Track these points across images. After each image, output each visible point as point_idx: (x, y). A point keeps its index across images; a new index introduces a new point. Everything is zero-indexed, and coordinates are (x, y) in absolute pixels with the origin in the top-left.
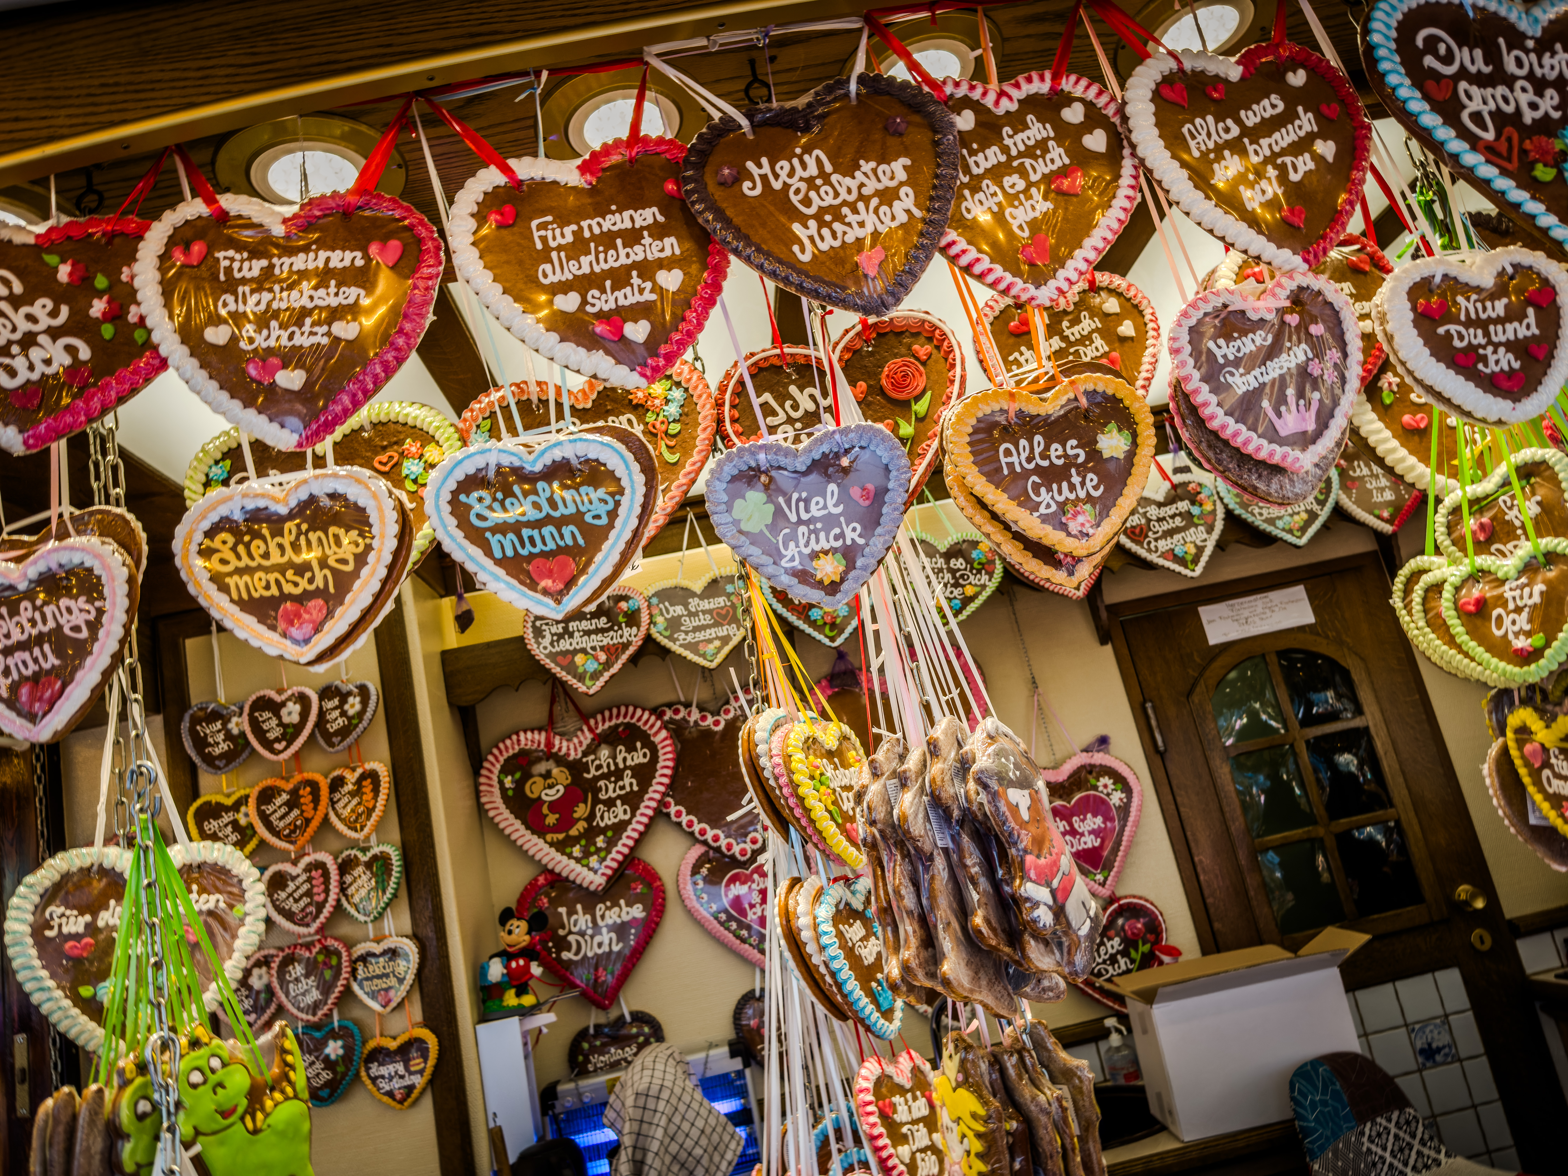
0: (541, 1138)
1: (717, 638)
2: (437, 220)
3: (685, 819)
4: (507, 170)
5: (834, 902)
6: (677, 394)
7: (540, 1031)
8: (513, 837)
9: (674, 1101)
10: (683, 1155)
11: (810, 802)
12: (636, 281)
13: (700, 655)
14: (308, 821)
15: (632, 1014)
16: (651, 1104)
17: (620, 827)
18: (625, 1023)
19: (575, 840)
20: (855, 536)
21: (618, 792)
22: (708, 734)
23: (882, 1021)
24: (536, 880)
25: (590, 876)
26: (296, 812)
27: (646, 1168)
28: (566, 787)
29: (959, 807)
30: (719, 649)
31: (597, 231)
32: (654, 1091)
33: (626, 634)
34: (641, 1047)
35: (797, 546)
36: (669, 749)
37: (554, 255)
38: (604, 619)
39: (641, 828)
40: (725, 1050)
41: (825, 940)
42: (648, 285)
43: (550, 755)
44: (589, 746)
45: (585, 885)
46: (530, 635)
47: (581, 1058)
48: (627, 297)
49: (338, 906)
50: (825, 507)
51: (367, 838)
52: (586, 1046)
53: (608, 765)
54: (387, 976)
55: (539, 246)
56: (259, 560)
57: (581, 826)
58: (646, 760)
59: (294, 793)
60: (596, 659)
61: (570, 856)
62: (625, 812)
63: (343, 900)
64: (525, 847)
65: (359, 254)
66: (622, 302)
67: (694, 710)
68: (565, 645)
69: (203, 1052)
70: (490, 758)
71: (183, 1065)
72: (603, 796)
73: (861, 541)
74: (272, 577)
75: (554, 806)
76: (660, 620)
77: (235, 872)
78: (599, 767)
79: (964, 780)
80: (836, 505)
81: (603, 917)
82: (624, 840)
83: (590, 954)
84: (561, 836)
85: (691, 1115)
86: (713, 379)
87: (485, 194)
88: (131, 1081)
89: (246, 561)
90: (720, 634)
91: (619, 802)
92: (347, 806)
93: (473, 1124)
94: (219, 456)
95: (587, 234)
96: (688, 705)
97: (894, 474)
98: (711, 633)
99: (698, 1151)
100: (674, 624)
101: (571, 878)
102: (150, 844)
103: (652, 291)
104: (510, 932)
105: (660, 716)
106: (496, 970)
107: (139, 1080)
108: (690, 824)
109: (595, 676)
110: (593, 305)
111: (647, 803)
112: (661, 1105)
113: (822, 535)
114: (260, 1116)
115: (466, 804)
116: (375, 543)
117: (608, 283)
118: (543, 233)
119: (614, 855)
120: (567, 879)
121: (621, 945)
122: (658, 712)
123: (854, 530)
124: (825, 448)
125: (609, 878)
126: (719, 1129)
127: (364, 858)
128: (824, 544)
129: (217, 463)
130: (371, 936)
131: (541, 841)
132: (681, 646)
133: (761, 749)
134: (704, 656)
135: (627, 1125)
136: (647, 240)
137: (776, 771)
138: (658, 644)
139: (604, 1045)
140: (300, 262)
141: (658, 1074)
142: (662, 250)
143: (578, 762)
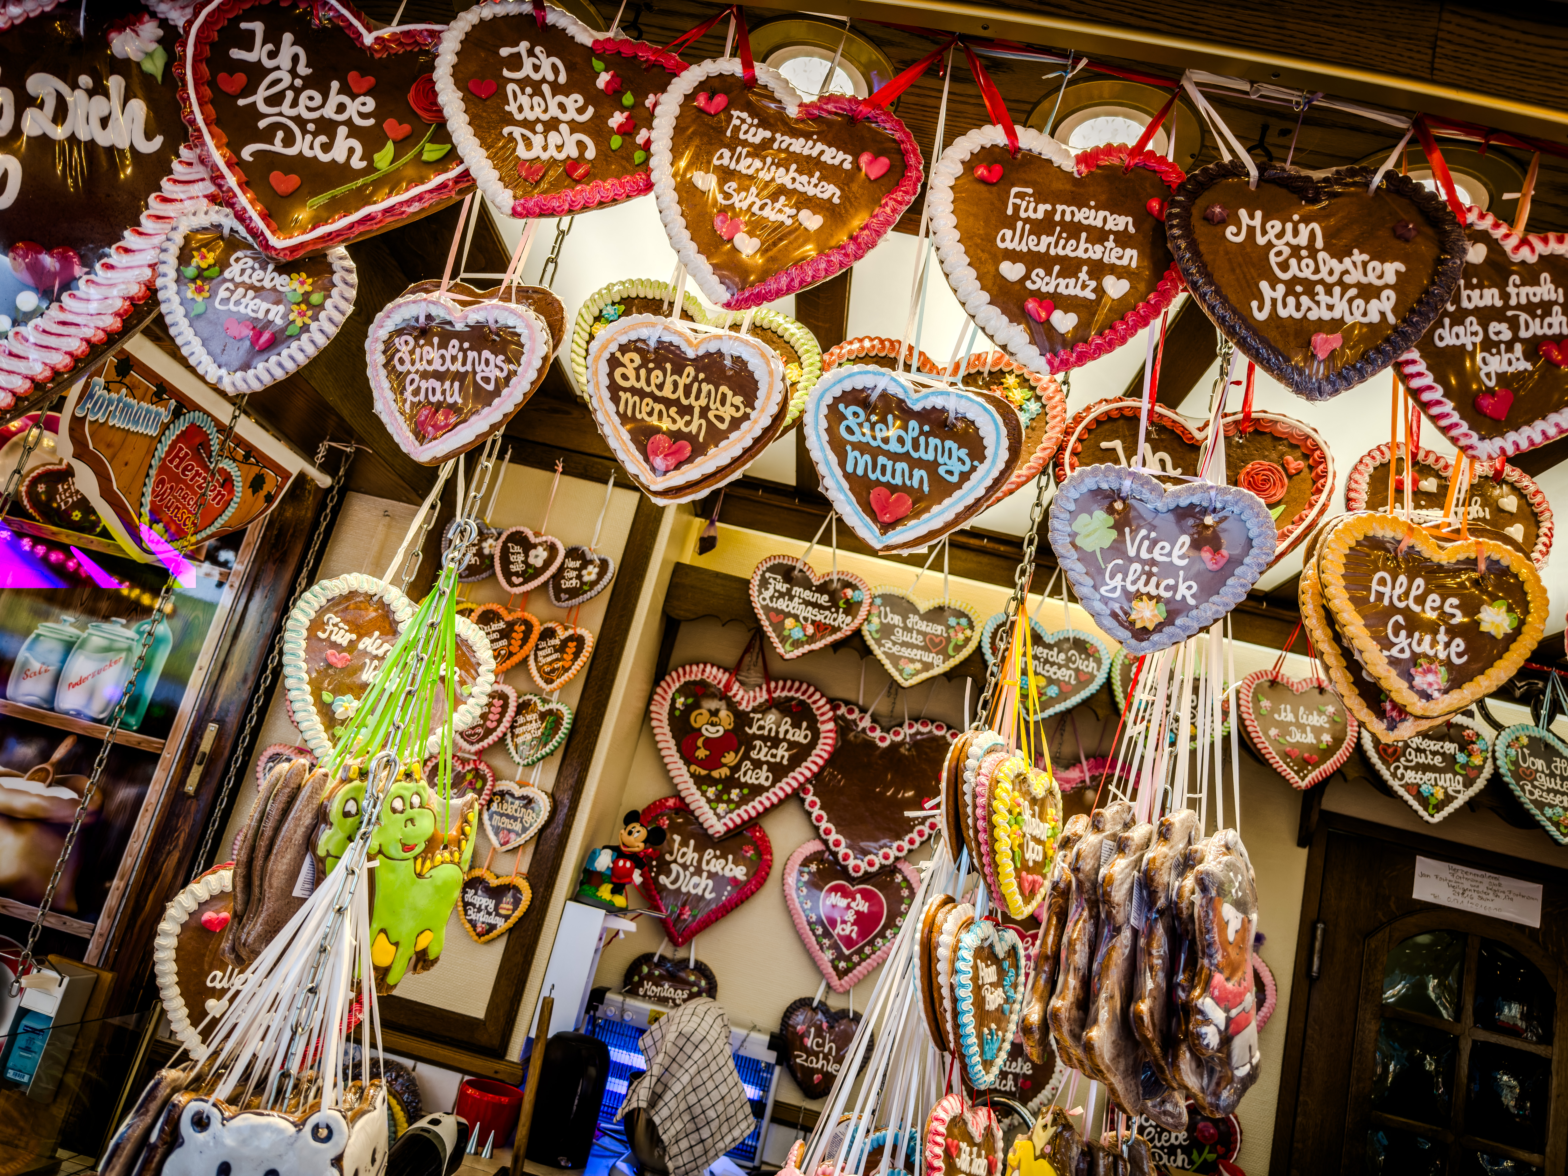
0: (576, 1030)
1: (920, 661)
2: (927, 156)
3: (816, 811)
4: (1011, 134)
5: (982, 936)
6: (1034, 407)
7: (617, 933)
8: (663, 753)
9: (709, 1056)
10: (697, 1110)
11: (999, 833)
12: (1083, 276)
13: (898, 670)
14: (511, 654)
15: (696, 962)
16: (689, 1049)
17: (757, 790)
18: (687, 967)
19: (713, 782)
20: (1188, 594)
21: (769, 758)
22: (870, 745)
23: (980, 1067)
24: (666, 799)
25: (713, 820)
26: (504, 642)
27: (661, 1103)
28: (726, 731)
29: (1167, 897)
30: (918, 672)
31: (1068, 218)
32: (695, 1039)
33: (840, 620)
34: (692, 996)
35: (1124, 580)
36: (830, 741)
37: (1020, 224)
38: (826, 597)
39: (775, 800)
40: (766, 1038)
41: (960, 965)
42: (1093, 284)
43: (724, 696)
44: (760, 705)
45: (705, 826)
46: (755, 582)
47: (636, 978)
48: (1069, 287)
49: (502, 740)
50: (1169, 554)
51: (552, 692)
52: (645, 969)
53: (770, 730)
54: (516, 819)
55: (1010, 212)
56: (653, 388)
57: (724, 772)
58: (805, 742)
59: (511, 625)
60: (804, 629)
61: (704, 794)
62: (767, 778)
63: (509, 735)
64: (669, 767)
65: (850, 158)
66: (1061, 290)
67: (868, 718)
68: (782, 604)
69: (412, 785)
70: (674, 674)
71: (394, 788)
72: (754, 755)
73: (1192, 602)
74: (658, 407)
75: (708, 743)
76: (875, 620)
77: (478, 655)
78: (761, 728)
79: (1181, 874)
80: (1181, 557)
81: (708, 862)
82: (756, 803)
83: (684, 890)
84: (704, 772)
85: (718, 1078)
86: (1073, 407)
87: (983, 148)
88: (351, 781)
89: (642, 384)
90: (925, 659)
91: (765, 767)
92: (547, 656)
93: (528, 985)
94: (617, 299)
95: (1057, 218)
96: (863, 710)
97: (1253, 552)
98: (917, 654)
99: (711, 1114)
100: (887, 631)
101: (697, 813)
102: (448, 591)
103: (1093, 291)
104: (630, 833)
105: (834, 708)
106: (604, 861)
107: (357, 783)
108: (819, 819)
109: (797, 644)
110: (1034, 282)
111: (789, 780)
112: (697, 1055)
113: (1154, 580)
114: (428, 864)
115: (638, 705)
116: (753, 415)
117: (1057, 268)
118: (1018, 201)
119: (741, 811)
120: (692, 812)
121: (713, 895)
122: (834, 703)
123: (1190, 588)
124: (1195, 500)
125: (729, 830)
126: (738, 1104)
127: (542, 708)
128: (1151, 589)
129: (613, 304)
130: (517, 778)
131: (685, 768)
132: (884, 653)
133: (971, 763)
134: (901, 672)
135: (661, 1055)
136: (1110, 244)
137: (978, 789)
138: (864, 641)
139: (661, 976)
140: (798, 145)
141: (705, 1026)
142: (1120, 258)
143: (745, 714)
